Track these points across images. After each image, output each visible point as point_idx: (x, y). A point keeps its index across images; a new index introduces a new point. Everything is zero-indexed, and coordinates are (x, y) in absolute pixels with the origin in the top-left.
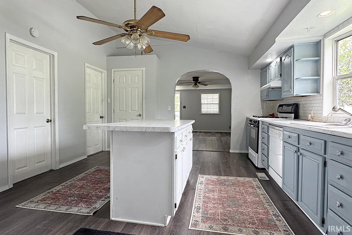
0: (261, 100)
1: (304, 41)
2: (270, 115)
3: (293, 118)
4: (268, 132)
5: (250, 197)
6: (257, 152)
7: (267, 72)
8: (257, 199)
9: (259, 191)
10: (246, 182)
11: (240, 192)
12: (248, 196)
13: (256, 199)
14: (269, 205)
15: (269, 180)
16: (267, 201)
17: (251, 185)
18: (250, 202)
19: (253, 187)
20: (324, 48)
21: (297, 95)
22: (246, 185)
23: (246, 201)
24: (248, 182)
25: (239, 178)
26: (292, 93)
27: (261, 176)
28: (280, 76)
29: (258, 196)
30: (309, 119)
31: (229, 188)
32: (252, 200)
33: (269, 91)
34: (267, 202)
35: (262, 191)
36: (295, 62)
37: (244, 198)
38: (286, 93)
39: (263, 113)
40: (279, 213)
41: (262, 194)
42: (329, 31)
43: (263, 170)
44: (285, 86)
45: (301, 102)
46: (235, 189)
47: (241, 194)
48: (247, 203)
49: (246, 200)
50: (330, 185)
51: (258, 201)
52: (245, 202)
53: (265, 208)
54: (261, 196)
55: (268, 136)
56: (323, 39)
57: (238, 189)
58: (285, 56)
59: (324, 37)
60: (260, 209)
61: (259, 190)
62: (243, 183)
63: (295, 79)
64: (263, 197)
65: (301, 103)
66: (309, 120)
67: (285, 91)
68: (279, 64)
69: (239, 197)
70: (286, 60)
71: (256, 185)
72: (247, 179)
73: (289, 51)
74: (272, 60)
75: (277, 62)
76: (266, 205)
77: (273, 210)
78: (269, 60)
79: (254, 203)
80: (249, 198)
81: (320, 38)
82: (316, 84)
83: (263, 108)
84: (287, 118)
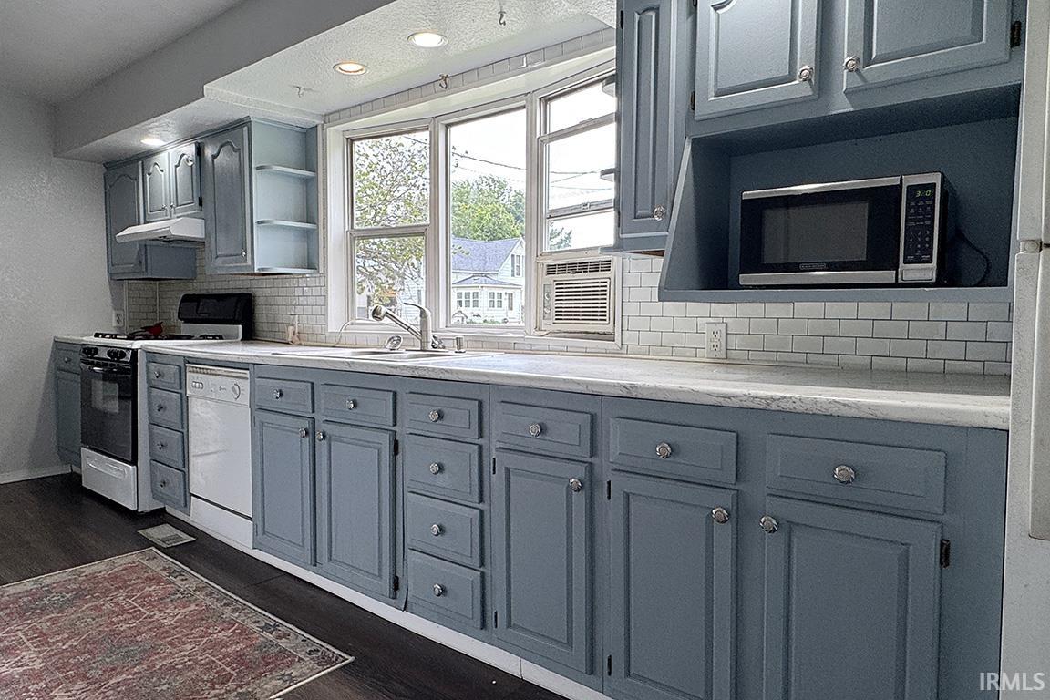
0: (111, 275)
1: (278, 118)
2: (146, 329)
3: (240, 337)
4: (182, 385)
5: (167, 611)
6: (134, 462)
7: (137, 179)
8: (193, 607)
9: (184, 583)
10: (124, 572)
11: (124, 611)
12: (157, 612)
13: (189, 609)
14: (235, 610)
15: (193, 539)
16: (225, 601)
17: (146, 575)
18: (176, 627)
19: (156, 580)
20: (324, 149)
21: (263, 269)
22: (131, 580)
23: (162, 629)
24: (130, 569)
25: (88, 569)
26: (249, 263)
27: (161, 537)
28: (197, 203)
29: (188, 598)
30: (289, 340)
31: (71, 614)
32: (178, 617)
33: (148, 248)
34: (225, 604)
35: (192, 580)
36: (254, 170)
37: (150, 622)
38: (224, 262)
39: (118, 322)
40: (275, 618)
41: (198, 589)
42: (337, 109)
43: (159, 517)
44: (221, 238)
45: (262, 290)
46: (96, 608)
47: (130, 613)
48: (167, 632)
49: (162, 625)
50: (412, 494)
51: (200, 612)
52: (161, 632)
53: (231, 623)
54: (200, 595)
55: (184, 401)
56: (323, 125)
57: (109, 606)
58: (219, 145)
59: (325, 122)
60: (220, 632)
61: (183, 580)
62: (114, 578)
63: (255, 221)
64: (207, 595)
65: (259, 293)
66: (288, 343)
67: (219, 253)
68: (190, 164)
69: (130, 628)
70: (223, 160)
71: (165, 569)
72: (121, 561)
73: (232, 132)
74: (162, 143)
75: (185, 157)
76: (228, 613)
77: (254, 618)
78: (151, 142)
79: (191, 622)
80: (168, 616)
81: (317, 122)
82: (306, 244)
83: (117, 306)
84: (221, 338)
